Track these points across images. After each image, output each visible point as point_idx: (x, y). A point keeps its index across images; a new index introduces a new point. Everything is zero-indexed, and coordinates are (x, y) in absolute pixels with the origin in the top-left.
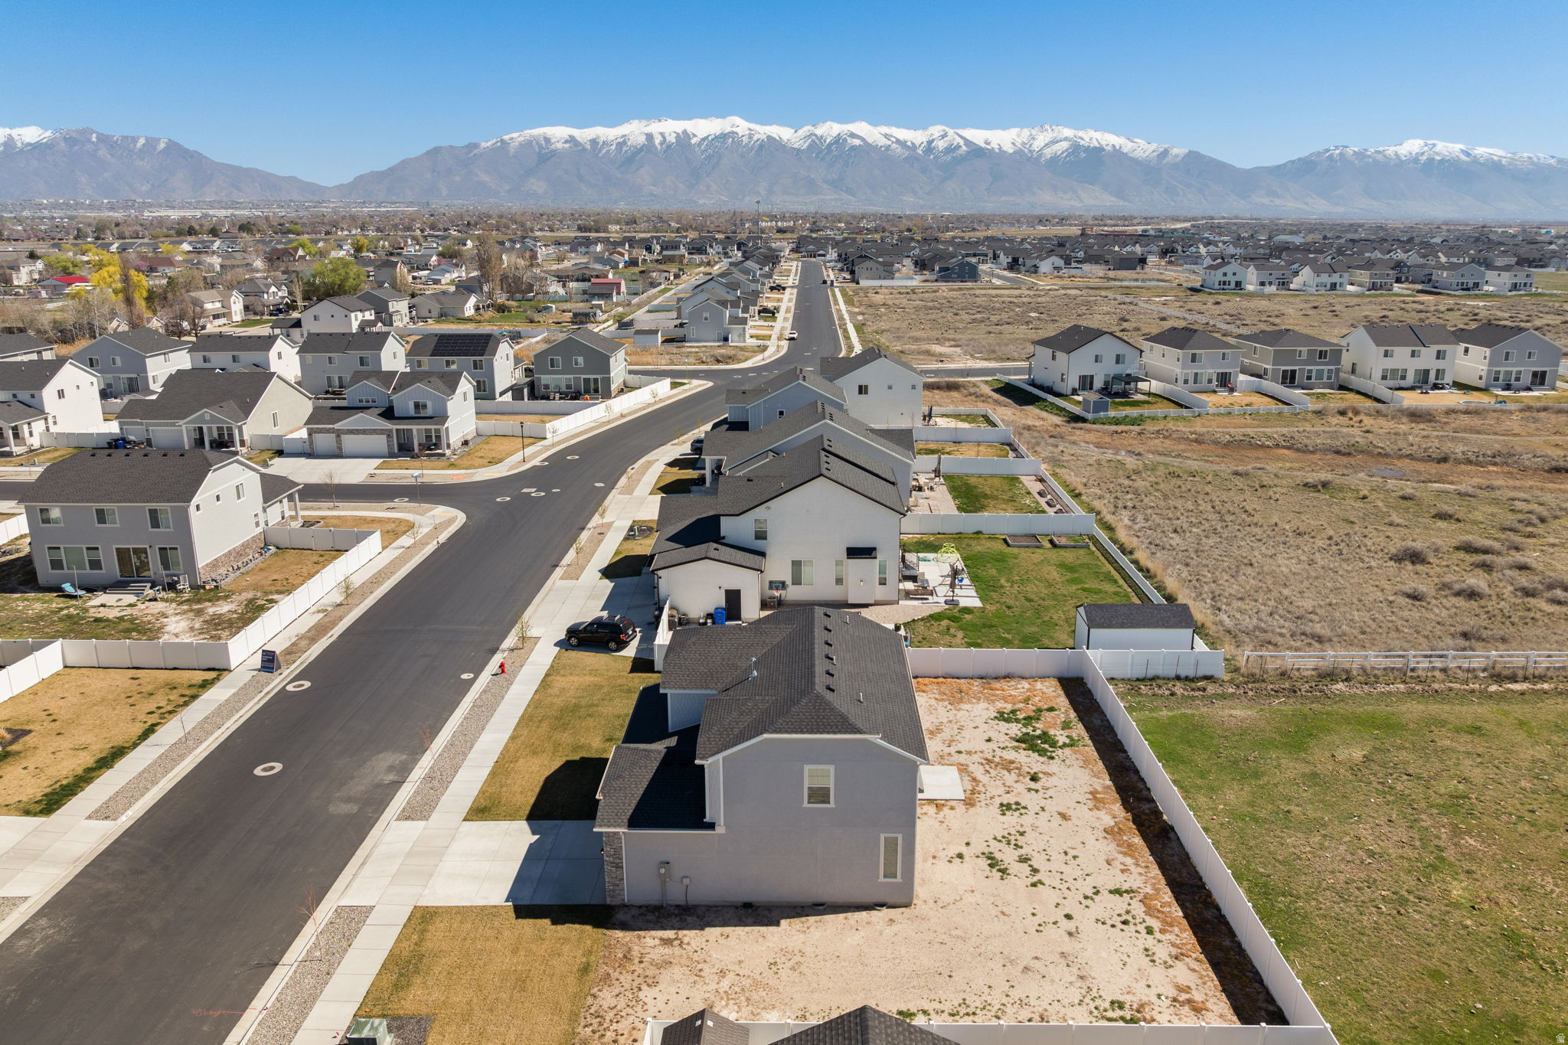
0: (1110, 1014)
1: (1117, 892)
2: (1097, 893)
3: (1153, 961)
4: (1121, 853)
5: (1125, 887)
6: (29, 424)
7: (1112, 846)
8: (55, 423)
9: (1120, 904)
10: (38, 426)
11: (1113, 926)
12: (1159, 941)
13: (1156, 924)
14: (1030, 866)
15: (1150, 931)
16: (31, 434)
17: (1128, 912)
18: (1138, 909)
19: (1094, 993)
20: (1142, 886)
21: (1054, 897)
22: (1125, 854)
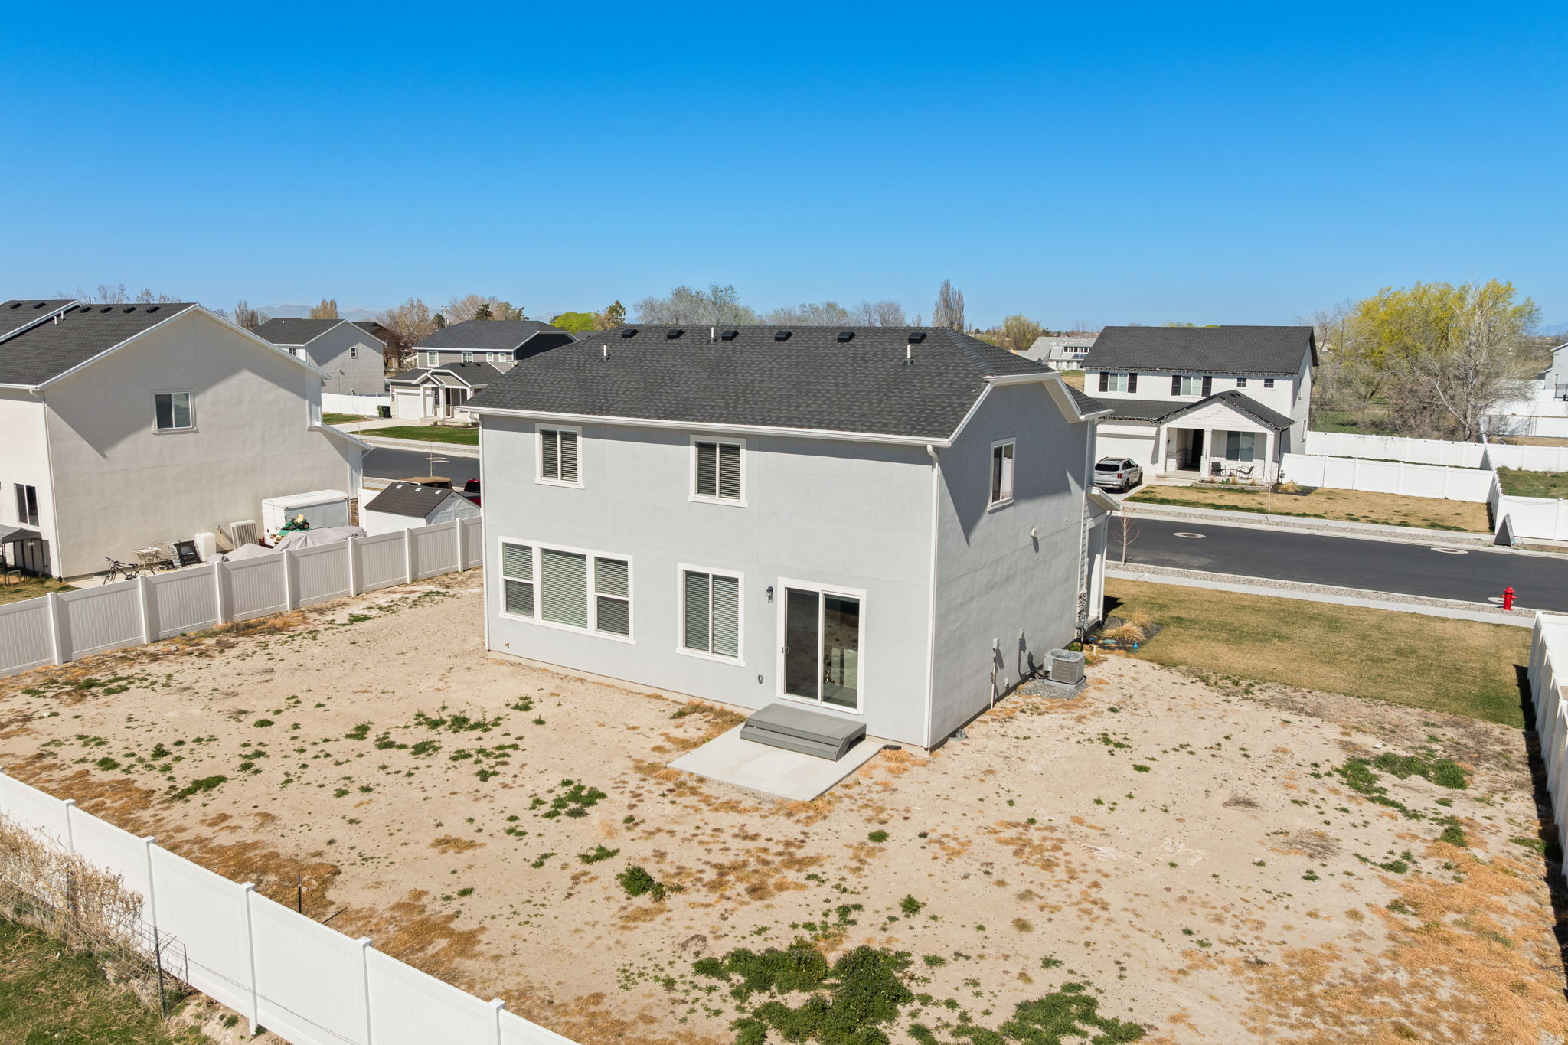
0: (123, 683)
1: (211, 783)
2: (246, 767)
3: (81, 737)
4: (255, 846)
5: (199, 797)
7: (286, 848)
9: (190, 773)
11: (180, 743)
12: (83, 760)
13: (100, 776)
14: (402, 747)
15: (107, 764)
17: (166, 768)
18: (148, 781)
19: (157, 687)
20: (165, 814)
21: (312, 730)
22: (244, 847)
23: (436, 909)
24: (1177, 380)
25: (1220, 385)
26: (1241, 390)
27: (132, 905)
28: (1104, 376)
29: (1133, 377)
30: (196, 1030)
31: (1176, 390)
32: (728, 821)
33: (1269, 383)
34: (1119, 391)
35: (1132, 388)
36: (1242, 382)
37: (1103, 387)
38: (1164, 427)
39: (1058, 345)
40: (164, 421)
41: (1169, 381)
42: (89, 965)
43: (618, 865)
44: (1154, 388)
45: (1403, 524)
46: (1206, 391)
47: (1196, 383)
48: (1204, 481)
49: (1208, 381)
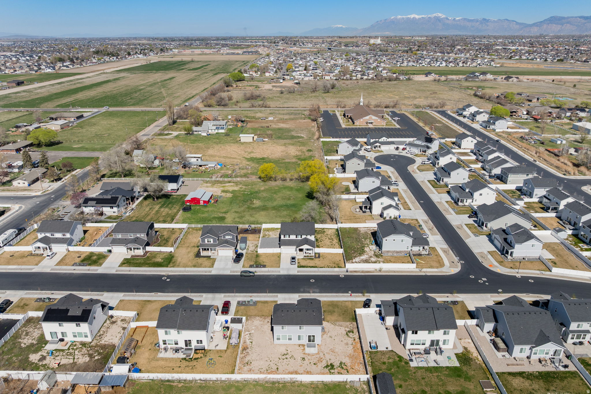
0: (249, 361)
1: (278, 368)
2: (277, 365)
3: (260, 368)
4: (290, 371)
6: (467, 200)
8: (476, 201)
10: (469, 201)
11: (268, 366)
12: (264, 370)
15: (267, 370)
16: (466, 202)
18: (273, 370)
19: (253, 360)
20: (279, 372)
21: (276, 360)
23: (306, 370)
24: (296, 236)
25: (304, 237)
28: (284, 236)
29: (289, 236)
30: (305, 382)
31: (296, 237)
33: (311, 236)
34: (287, 238)
35: (289, 237)
36: (307, 236)
37: (284, 237)
38: (298, 249)
39: (210, 124)
44: (293, 237)
45: (335, 267)
46: (301, 237)
47: (300, 236)
48: (305, 256)
49: (301, 236)
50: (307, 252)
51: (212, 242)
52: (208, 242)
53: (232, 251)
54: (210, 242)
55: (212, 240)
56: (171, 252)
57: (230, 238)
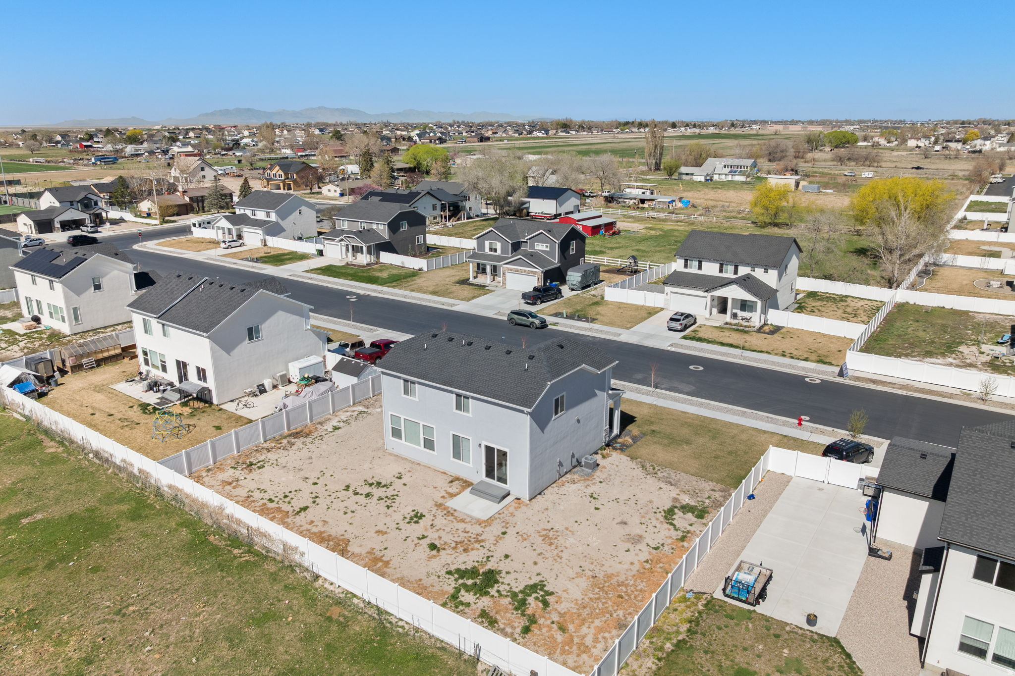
0: (262, 463)
1: (305, 509)
2: (314, 502)
3: (258, 489)
4: (324, 532)
5: (303, 514)
7: (333, 533)
9: (297, 504)
11: (290, 492)
12: (262, 499)
13: (270, 505)
14: (361, 494)
15: (271, 500)
17: (289, 503)
18: (286, 507)
19: (274, 465)
20: (295, 520)
21: (332, 487)
22: (321, 533)
23: (378, 554)
24: (721, 265)
25: (743, 271)
26: (752, 273)
27: (302, 554)
28: (686, 260)
29: (700, 262)
30: (323, 586)
31: (721, 271)
32: (461, 526)
33: (766, 271)
34: (693, 269)
35: (700, 268)
36: (753, 269)
37: (686, 266)
38: (711, 294)
39: (720, 164)
40: (251, 338)
41: (718, 265)
42: (291, 568)
43: (427, 541)
44: (710, 269)
45: (806, 359)
46: (736, 272)
47: (731, 268)
48: (726, 323)
49: (736, 267)
50: (740, 314)
51: (499, 251)
52: (491, 250)
53: (536, 278)
54: (495, 250)
55: (499, 246)
56: (420, 270)
57: (544, 248)
